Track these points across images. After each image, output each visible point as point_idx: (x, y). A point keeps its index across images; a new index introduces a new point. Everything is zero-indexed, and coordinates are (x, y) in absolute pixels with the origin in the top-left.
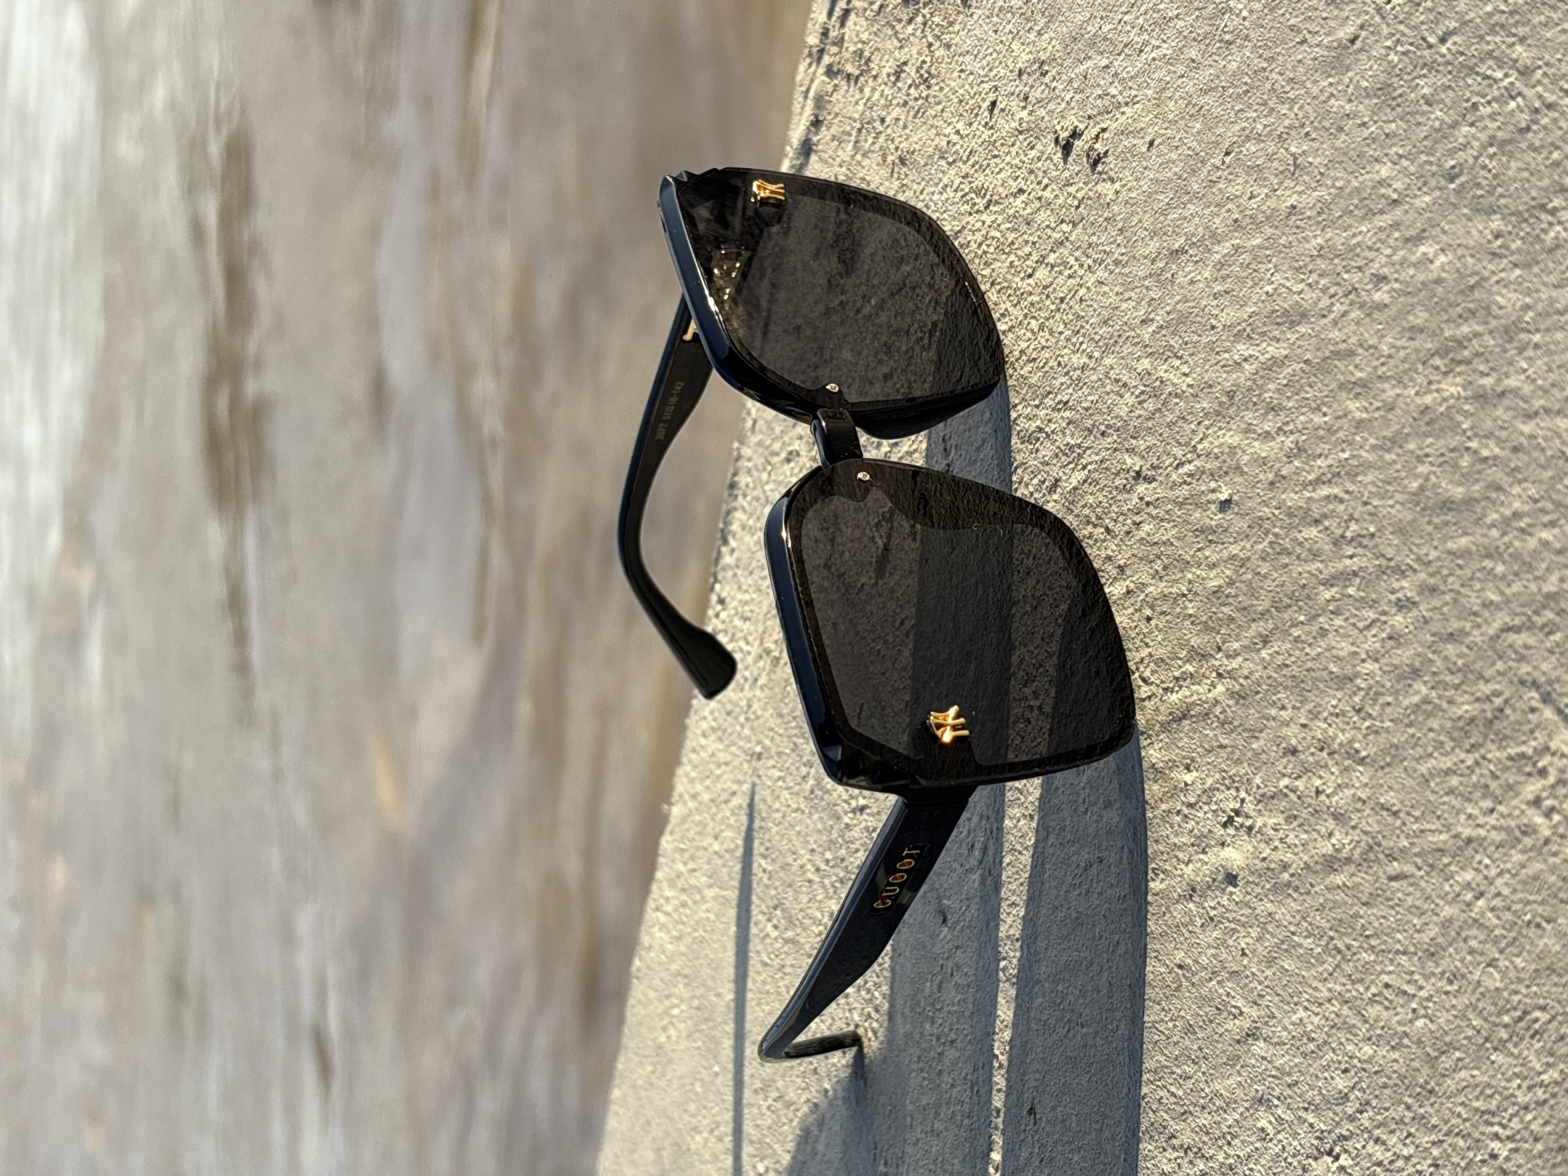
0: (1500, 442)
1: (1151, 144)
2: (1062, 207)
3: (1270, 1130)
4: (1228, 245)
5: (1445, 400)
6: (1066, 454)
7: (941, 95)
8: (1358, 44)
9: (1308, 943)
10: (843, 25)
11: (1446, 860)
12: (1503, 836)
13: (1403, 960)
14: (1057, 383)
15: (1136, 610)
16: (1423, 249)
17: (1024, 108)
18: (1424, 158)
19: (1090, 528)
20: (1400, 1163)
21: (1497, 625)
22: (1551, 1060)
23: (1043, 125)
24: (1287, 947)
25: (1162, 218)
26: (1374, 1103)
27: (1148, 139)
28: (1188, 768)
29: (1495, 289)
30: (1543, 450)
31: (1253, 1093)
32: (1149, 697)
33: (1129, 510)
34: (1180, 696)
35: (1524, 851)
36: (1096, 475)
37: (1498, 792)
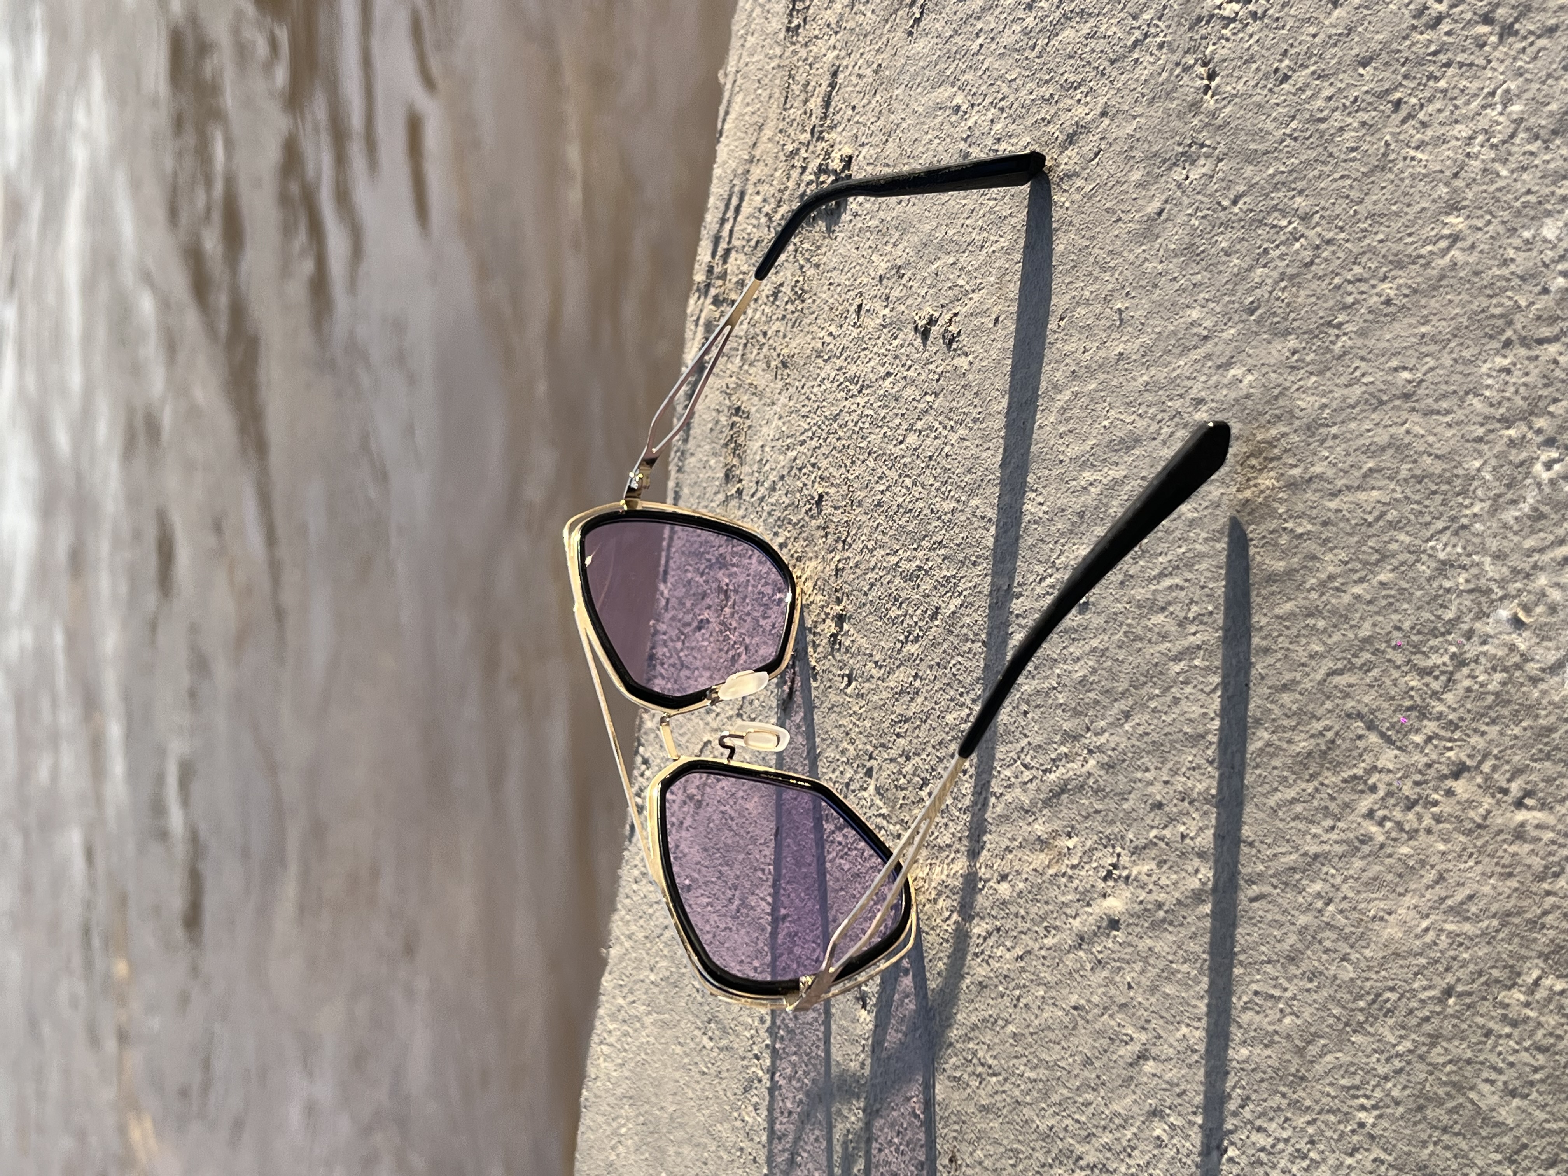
0: (1311, 519)
1: (997, 320)
2: (924, 382)
3: (1165, 1137)
4: (1068, 392)
5: (1262, 492)
6: (944, 586)
7: (814, 306)
8: (1164, 216)
9: (1185, 968)
10: (725, 262)
11: (1297, 877)
12: (1345, 847)
13: (1269, 968)
14: (931, 528)
16: (1232, 372)
17: (887, 306)
18: (1227, 298)
19: (969, 644)
20: (1281, 1146)
21: (1323, 671)
22: (1403, 1032)
23: (903, 318)
24: (1167, 974)
26: (1253, 1097)
27: (994, 316)
28: (1069, 836)
29: (1296, 395)
30: (1348, 520)
31: (1147, 1108)
32: (1031, 780)
34: (1058, 774)
35: (1363, 858)
37: (1337, 811)
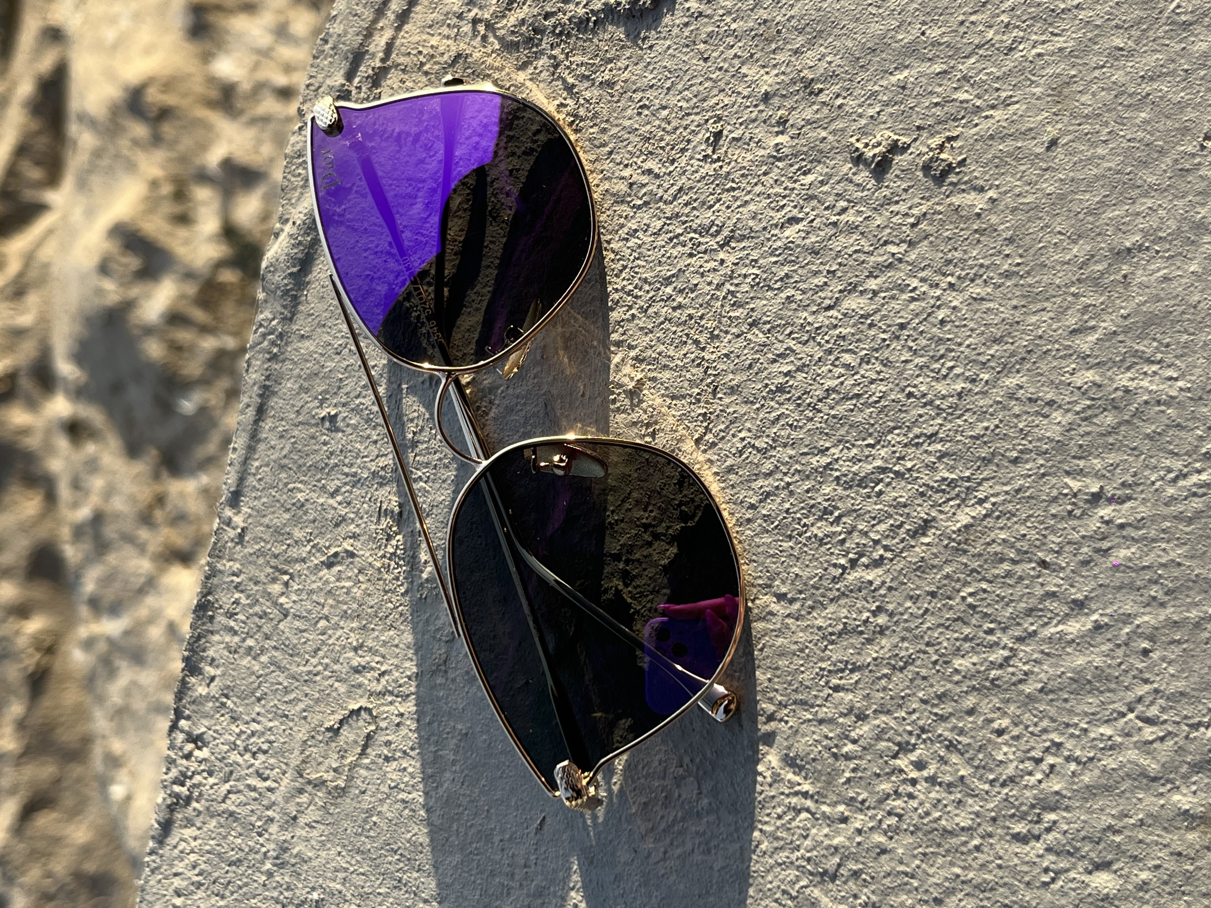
1: (1053, 143)
2: (880, 227)
6: (943, 491)
14: (908, 417)
15: (1119, 646)
17: (782, 133)
19: (1006, 566)
23: (825, 146)
25: (1091, 219)
27: (1046, 138)
33: (1083, 537)
36: (1010, 507)
